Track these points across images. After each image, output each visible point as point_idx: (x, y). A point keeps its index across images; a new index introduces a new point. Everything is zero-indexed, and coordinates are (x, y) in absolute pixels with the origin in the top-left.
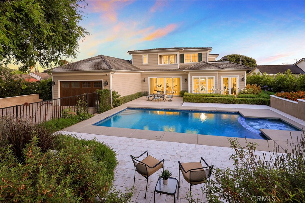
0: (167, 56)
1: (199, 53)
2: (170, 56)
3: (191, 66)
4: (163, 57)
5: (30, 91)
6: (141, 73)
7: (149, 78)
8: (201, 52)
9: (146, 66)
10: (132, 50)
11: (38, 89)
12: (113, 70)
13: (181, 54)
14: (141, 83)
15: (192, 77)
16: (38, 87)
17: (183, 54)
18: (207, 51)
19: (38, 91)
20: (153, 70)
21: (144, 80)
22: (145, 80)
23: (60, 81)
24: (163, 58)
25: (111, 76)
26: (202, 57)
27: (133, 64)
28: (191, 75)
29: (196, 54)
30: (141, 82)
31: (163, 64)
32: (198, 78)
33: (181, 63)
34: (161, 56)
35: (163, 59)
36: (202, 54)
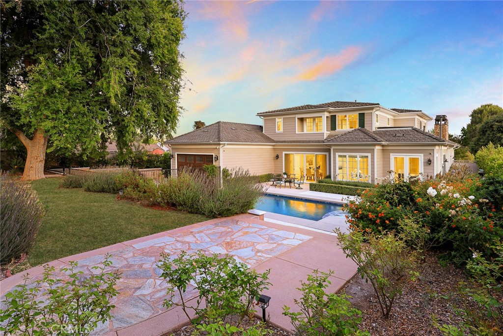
0: (312, 119)
1: (359, 114)
2: (316, 119)
3: (336, 137)
4: (306, 120)
5: (154, 164)
6: (274, 146)
7: (284, 153)
8: (363, 110)
9: (280, 135)
10: (262, 112)
11: (161, 163)
12: (221, 142)
13: (331, 116)
14: (273, 161)
15: (336, 153)
16: (161, 160)
17: (335, 115)
18: (372, 109)
19: (161, 165)
20: (288, 142)
21: (277, 157)
22: (279, 157)
23: (178, 154)
24: (306, 122)
25: (221, 150)
26: (365, 120)
27: (264, 132)
28: (336, 151)
29: (355, 116)
30: (272, 159)
31: (305, 132)
32: (345, 156)
33: (331, 130)
34: (302, 120)
35: (306, 124)
36: (365, 115)
